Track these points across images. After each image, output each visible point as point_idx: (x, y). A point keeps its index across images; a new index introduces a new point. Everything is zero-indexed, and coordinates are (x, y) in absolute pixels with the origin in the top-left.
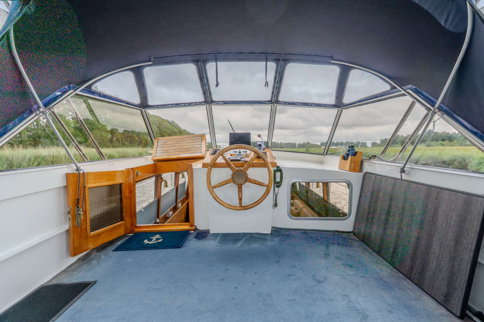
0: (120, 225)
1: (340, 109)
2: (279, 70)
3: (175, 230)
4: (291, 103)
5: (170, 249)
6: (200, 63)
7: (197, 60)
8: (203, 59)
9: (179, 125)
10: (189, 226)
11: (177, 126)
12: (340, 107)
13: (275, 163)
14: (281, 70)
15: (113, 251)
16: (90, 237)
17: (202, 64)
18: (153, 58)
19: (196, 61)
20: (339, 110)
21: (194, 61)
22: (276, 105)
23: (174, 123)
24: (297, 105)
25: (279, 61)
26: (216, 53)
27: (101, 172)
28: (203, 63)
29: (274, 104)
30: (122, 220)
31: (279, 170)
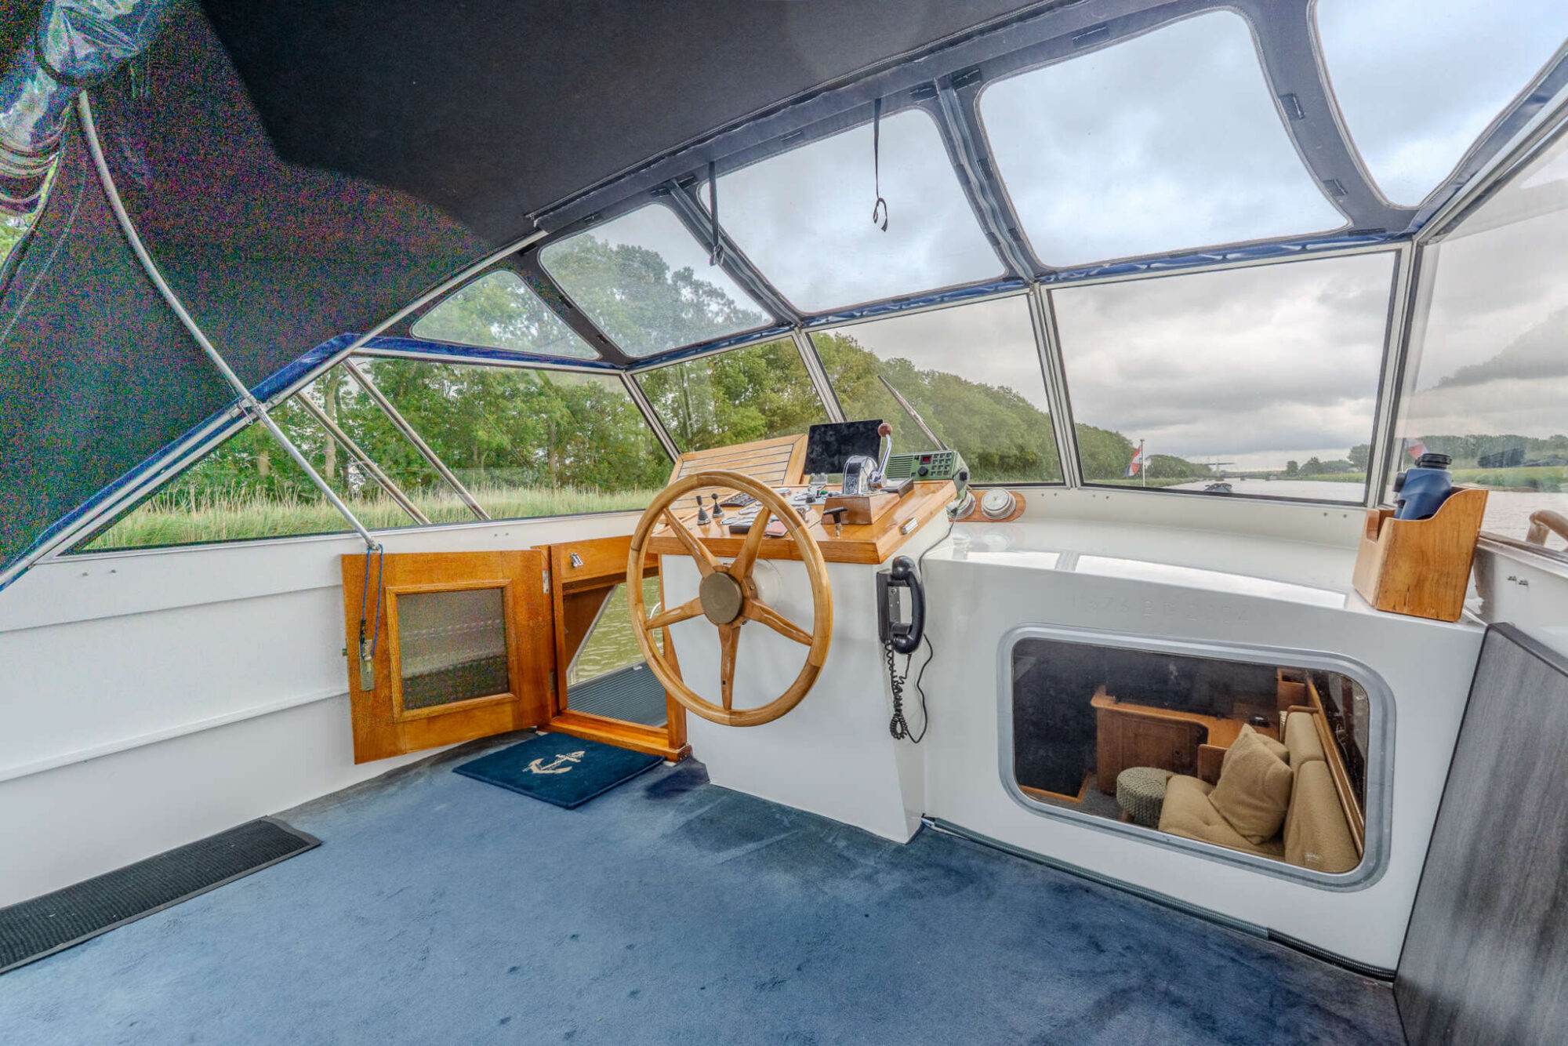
0: (499, 703)
1: (1406, 247)
2: (956, 135)
3: (632, 748)
4: (1107, 266)
5: (547, 806)
6: (677, 194)
7: (661, 186)
8: (677, 179)
9: (1026, 399)
10: (667, 742)
11: (1021, 404)
12: (1408, 237)
13: (871, 548)
14: (967, 132)
15: (455, 771)
16: (404, 722)
17: (685, 196)
18: (536, 217)
19: (661, 192)
20: (1399, 252)
21: (657, 194)
22: (1044, 288)
23: (1010, 392)
24: (1145, 271)
25: (933, 92)
26: (693, 144)
27: (435, 554)
28: (687, 192)
29: (1037, 285)
30: (508, 691)
31: (902, 574)
